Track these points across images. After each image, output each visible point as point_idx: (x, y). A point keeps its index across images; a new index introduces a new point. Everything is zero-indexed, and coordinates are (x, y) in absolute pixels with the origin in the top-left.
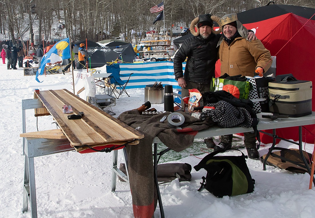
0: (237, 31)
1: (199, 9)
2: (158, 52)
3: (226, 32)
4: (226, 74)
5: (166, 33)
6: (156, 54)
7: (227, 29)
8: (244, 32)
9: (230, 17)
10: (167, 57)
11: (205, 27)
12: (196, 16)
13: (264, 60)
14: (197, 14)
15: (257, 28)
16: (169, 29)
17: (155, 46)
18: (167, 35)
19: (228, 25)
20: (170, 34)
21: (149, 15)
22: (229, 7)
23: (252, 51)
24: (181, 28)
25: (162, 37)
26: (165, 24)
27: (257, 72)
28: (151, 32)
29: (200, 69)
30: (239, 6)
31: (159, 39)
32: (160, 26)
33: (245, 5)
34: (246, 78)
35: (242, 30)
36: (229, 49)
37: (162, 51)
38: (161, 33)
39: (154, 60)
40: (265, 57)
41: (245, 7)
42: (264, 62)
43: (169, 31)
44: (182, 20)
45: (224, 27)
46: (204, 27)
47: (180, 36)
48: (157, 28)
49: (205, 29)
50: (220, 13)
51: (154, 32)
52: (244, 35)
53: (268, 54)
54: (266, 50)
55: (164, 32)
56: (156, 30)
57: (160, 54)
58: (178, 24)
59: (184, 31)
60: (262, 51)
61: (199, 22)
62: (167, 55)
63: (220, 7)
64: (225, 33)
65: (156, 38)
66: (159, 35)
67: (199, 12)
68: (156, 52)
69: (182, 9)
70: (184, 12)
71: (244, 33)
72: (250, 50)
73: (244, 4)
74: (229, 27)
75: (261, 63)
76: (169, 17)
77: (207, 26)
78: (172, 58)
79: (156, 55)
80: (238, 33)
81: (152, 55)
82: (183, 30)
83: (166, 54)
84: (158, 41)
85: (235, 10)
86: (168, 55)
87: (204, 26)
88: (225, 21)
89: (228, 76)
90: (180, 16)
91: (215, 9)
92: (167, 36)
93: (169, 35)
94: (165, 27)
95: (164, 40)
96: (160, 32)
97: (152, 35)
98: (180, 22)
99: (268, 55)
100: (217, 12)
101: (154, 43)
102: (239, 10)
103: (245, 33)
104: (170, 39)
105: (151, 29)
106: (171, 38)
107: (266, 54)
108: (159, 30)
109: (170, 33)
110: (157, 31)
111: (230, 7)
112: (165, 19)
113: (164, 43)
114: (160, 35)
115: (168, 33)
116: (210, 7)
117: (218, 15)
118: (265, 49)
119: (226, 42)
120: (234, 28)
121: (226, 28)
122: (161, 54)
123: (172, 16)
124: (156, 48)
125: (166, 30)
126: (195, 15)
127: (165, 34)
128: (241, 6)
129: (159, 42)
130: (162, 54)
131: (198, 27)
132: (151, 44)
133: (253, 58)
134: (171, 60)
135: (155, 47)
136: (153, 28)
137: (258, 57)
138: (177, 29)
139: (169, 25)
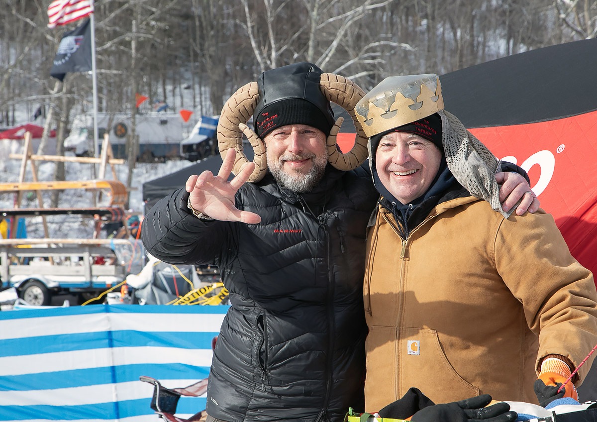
0: (443, 165)
1: (278, 19)
2: (59, 249)
3: (391, 168)
4: (415, 392)
5: (105, 143)
6: (46, 259)
7: (396, 154)
8: (476, 168)
9: (413, 91)
10: (105, 275)
11: (294, 133)
12: (261, 54)
13: (570, 317)
14: (270, 49)
15: (561, 148)
16: (121, 118)
17: (43, 213)
18: (108, 158)
19: (405, 136)
20: (123, 146)
21: (12, 38)
22: (426, 16)
23: (512, 270)
24: (186, 115)
25: (81, 163)
26: (100, 90)
27: (553, 380)
28: (19, 133)
29: (300, 359)
30: (474, 17)
31: (61, 173)
32: (71, 103)
33: (504, 12)
34: (514, 414)
35: (467, 156)
36: (407, 255)
37: (80, 241)
38: (76, 139)
39: (37, 291)
40: (572, 304)
41: (504, 22)
42: (573, 329)
43: (121, 130)
44: (188, 75)
45: (384, 141)
46: (286, 134)
47: (181, 158)
48: (56, 115)
49: (291, 142)
50: (384, 48)
51: (36, 133)
52: (481, 181)
53: (587, 287)
54: (576, 266)
55: (91, 133)
56: (47, 123)
57: (67, 259)
58: (169, 94)
59: (202, 131)
60: (555, 274)
61: (261, 107)
62: (108, 267)
63: (381, 18)
64: (387, 172)
65: (48, 169)
66: (63, 154)
67: (277, 34)
68: (49, 249)
69: (188, 16)
70: (198, 33)
71: (477, 174)
72: (504, 262)
73: (496, 10)
74: (406, 145)
75: (559, 337)
76: (119, 54)
77: (301, 127)
78: (134, 281)
79: (48, 263)
80: (450, 174)
81: (27, 261)
82: (196, 130)
83: (100, 261)
84: (57, 185)
85: (455, 34)
86: (115, 262)
87: (286, 128)
88: (388, 113)
89: (427, 401)
90: (180, 53)
91: (359, 24)
92: (107, 161)
93: (118, 151)
94: (100, 110)
95: (93, 184)
96: (67, 132)
97: (25, 149)
98: (180, 84)
99: (586, 292)
100: (367, 41)
101: (34, 195)
102: (472, 36)
103: (483, 171)
104: (124, 177)
105: (22, 116)
106: (131, 172)
107: (574, 287)
108: (67, 122)
109: (123, 141)
110: (54, 127)
111: (433, 18)
112: (99, 62)
113: (89, 194)
114: (71, 149)
115: (116, 140)
116: (335, 11)
117: (374, 58)
118: (569, 263)
119: (390, 216)
120: (430, 146)
121: (391, 146)
122: (74, 257)
123: (137, 50)
124: (44, 223)
125: (105, 125)
126: (259, 48)
127: (100, 147)
128: (484, 18)
129: (62, 191)
130: (81, 259)
131: (256, 131)
132: (17, 201)
133: (517, 304)
134: (130, 293)
135: (39, 219)
136: (29, 110)
137: (540, 299)
138: (164, 122)
139: (120, 99)
